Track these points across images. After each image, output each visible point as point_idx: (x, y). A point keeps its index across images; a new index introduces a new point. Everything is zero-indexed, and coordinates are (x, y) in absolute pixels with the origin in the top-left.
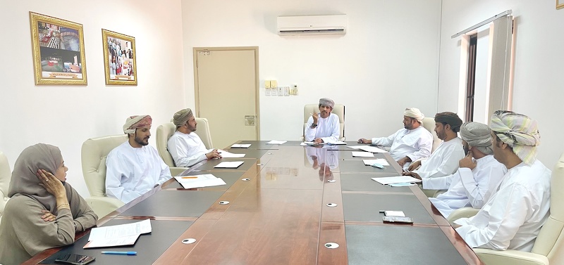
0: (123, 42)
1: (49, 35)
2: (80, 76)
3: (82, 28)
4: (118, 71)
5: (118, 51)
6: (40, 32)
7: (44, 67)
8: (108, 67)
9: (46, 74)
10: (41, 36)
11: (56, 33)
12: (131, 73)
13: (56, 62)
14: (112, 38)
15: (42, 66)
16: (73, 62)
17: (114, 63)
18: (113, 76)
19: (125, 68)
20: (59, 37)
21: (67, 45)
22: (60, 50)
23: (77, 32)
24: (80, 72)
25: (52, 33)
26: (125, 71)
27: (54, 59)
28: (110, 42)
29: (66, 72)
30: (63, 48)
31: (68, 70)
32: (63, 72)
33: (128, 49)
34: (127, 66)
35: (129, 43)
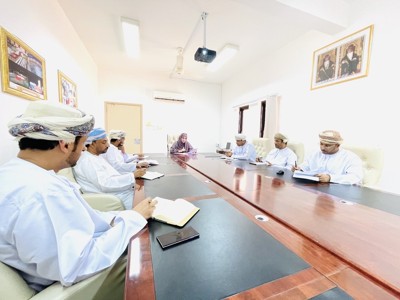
1: (17, 53)
3: (45, 61)
4: (67, 102)
5: (68, 89)
6: (9, 46)
7: (12, 79)
8: (62, 98)
9: (13, 85)
10: (10, 51)
11: (24, 55)
13: (23, 78)
14: (64, 79)
15: (10, 77)
16: (37, 84)
17: (65, 96)
19: (71, 102)
20: (27, 59)
21: (33, 69)
22: (26, 70)
23: (40, 62)
24: (43, 94)
25: (20, 53)
27: (22, 75)
28: (63, 81)
29: (32, 90)
30: (29, 69)
31: (33, 89)
32: (29, 88)
33: (73, 90)
34: (72, 101)
35: (74, 87)
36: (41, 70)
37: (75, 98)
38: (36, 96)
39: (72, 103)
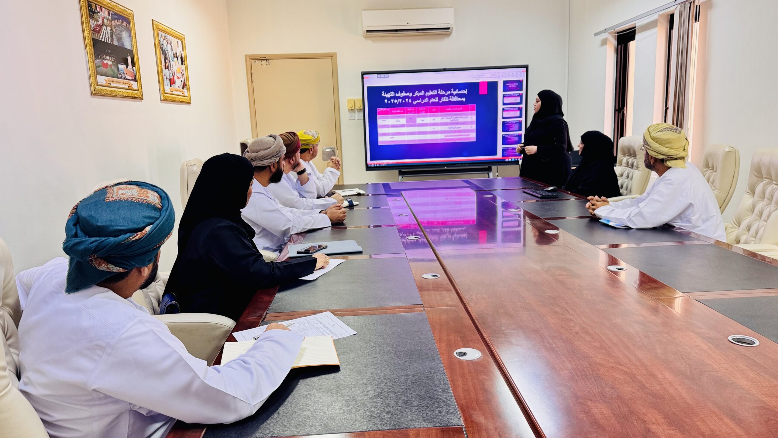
0: (174, 41)
1: (100, 22)
2: (135, 85)
3: (133, 15)
4: (172, 82)
5: (170, 54)
6: (91, 16)
7: (99, 69)
8: (162, 76)
9: (102, 80)
10: (93, 23)
11: (108, 19)
12: (184, 85)
13: (110, 63)
14: (163, 34)
15: (96, 67)
16: (127, 65)
17: (167, 70)
18: (168, 88)
19: (178, 78)
20: (111, 27)
21: (120, 39)
22: (113, 45)
23: (128, 21)
24: (135, 80)
25: (103, 20)
26: (178, 83)
27: (108, 58)
28: (162, 40)
29: (121, 78)
30: (116, 43)
31: (123, 76)
32: (118, 78)
33: (179, 51)
34: (180, 75)
35: (180, 42)
36: (130, 36)
37: (183, 67)
38: (127, 87)
39: (180, 80)
